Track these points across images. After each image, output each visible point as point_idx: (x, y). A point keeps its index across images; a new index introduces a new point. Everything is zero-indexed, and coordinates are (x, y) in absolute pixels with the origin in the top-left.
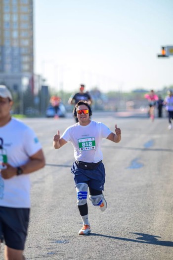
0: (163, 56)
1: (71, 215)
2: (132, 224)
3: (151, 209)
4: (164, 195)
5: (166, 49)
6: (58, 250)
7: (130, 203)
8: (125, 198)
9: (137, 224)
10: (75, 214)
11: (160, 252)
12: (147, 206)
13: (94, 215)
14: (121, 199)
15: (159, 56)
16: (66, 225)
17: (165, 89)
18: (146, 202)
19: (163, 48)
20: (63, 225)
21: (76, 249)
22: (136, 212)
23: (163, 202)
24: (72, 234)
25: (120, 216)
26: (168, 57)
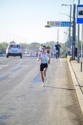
0: (48, 26)
1: (7, 105)
2: (38, 110)
3: (46, 102)
4: (52, 95)
5: (49, 23)
6: (2, 122)
7: (36, 99)
8: (33, 97)
9: (40, 110)
10: (8, 104)
11: (53, 123)
12: (44, 101)
13: (18, 105)
14: (31, 97)
15: (46, 26)
16: (5, 110)
17: (48, 43)
18: (44, 99)
20: (3, 110)
21: (11, 122)
22: (39, 104)
23: (52, 99)
24: (8, 115)
25: (31, 106)
26: (50, 27)
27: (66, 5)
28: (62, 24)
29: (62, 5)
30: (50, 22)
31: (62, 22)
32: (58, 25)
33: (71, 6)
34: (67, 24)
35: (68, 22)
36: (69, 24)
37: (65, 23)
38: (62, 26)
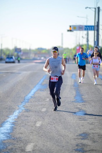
0: (71, 31)
15: (68, 31)
19: (70, 26)
26: (73, 31)
27: (90, 8)
28: (85, 28)
29: (86, 8)
30: (73, 26)
31: (86, 26)
32: (81, 29)
33: (95, 8)
34: (90, 27)
35: (91, 26)
36: (92, 27)
37: (89, 26)
38: (85, 30)
